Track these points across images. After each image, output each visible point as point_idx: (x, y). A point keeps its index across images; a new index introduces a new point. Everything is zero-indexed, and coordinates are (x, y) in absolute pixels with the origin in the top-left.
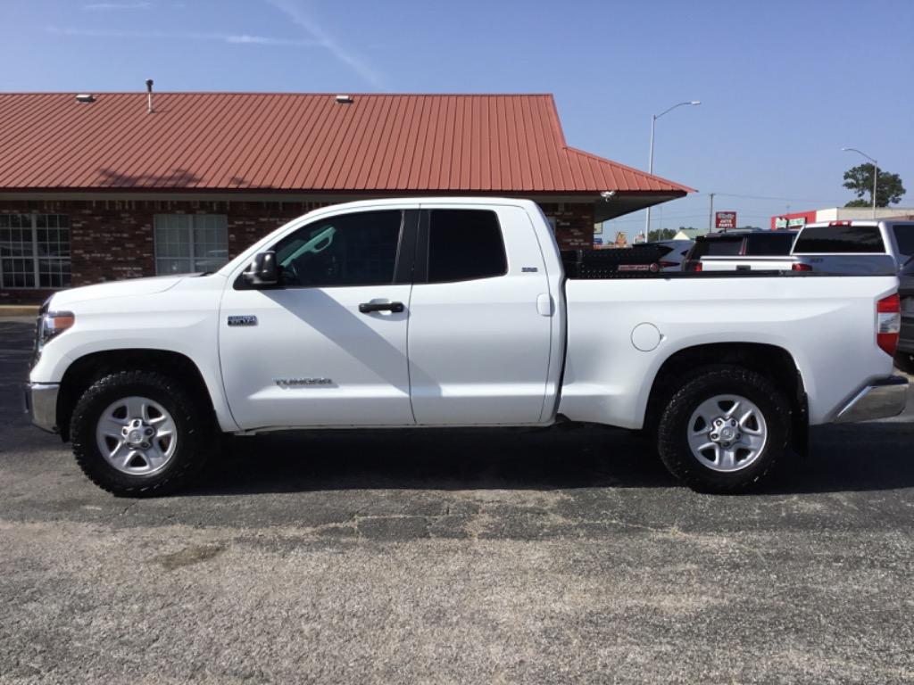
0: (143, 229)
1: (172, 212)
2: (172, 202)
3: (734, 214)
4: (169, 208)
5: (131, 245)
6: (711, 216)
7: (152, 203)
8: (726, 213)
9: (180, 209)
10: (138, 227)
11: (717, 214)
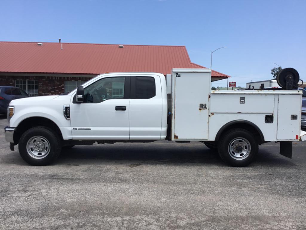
0: (61, 85)
1: (71, 80)
2: (71, 77)
3: (235, 83)
4: (70, 79)
5: (57, 90)
6: (228, 83)
7: (64, 78)
8: (233, 82)
9: (73, 80)
10: (60, 85)
11: (230, 82)
